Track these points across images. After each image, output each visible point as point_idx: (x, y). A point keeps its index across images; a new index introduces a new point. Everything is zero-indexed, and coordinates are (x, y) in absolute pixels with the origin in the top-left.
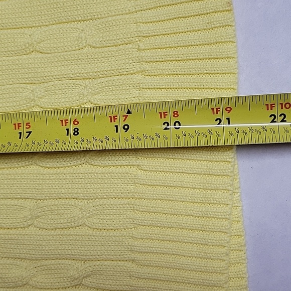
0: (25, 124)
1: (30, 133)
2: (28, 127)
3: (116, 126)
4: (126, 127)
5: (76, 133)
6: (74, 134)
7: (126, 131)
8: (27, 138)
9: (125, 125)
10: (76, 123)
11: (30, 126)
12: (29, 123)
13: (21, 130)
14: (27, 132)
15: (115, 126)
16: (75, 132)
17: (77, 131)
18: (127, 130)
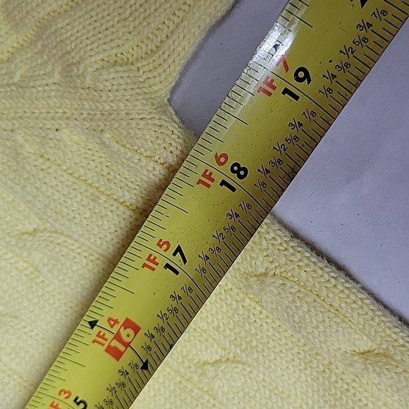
0: (157, 249)
1: (179, 250)
2: (165, 247)
3: (286, 91)
4: (301, 75)
5: (242, 173)
6: (241, 177)
7: (309, 81)
8: (185, 261)
9: (296, 74)
10: (222, 160)
11: (167, 243)
12: (161, 240)
13: (162, 262)
14: (174, 254)
15: (284, 93)
16: (237, 172)
17: (240, 169)
18: (307, 76)
